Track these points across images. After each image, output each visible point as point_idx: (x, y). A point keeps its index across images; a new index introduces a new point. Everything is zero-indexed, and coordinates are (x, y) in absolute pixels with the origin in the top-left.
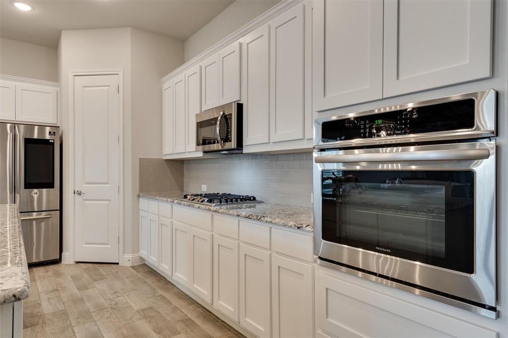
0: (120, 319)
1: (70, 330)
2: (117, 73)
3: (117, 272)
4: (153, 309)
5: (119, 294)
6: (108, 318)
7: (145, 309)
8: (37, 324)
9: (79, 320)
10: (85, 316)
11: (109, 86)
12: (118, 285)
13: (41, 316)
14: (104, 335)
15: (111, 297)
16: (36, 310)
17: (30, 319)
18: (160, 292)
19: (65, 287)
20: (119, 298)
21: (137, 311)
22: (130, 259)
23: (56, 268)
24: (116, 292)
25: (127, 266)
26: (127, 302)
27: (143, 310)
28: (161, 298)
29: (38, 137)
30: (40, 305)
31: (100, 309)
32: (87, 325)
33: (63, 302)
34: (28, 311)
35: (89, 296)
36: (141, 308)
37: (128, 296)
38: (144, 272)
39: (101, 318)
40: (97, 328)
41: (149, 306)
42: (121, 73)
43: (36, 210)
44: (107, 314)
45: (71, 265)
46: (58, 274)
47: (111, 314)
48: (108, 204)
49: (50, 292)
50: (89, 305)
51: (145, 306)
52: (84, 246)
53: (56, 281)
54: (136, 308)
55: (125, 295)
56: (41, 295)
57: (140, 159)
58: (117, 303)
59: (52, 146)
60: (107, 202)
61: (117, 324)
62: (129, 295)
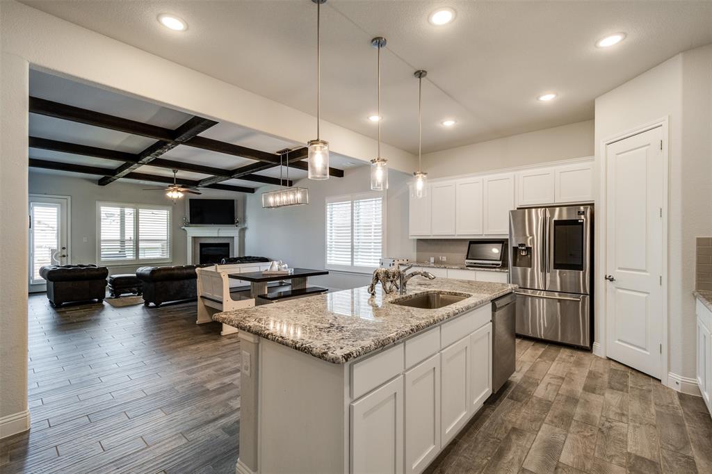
0: (597, 448)
1: (539, 424)
2: (659, 124)
3: (650, 391)
4: (656, 467)
5: (624, 419)
6: (585, 437)
7: (643, 459)
8: (521, 401)
9: (555, 420)
10: (565, 420)
11: (649, 145)
12: (635, 407)
13: (529, 395)
14: (563, 451)
15: (611, 417)
16: (530, 388)
17: (520, 394)
18: (693, 452)
19: (573, 380)
20: (621, 424)
21: (629, 453)
22: (678, 381)
23: (583, 356)
24: (623, 415)
25: (672, 390)
26: (627, 435)
27: (637, 458)
28: (687, 463)
29: (568, 217)
30: (538, 385)
31: (587, 421)
32: (557, 429)
33: (558, 394)
34: (524, 386)
35: (588, 402)
36: (639, 454)
37: (635, 427)
38: (694, 411)
39: (578, 432)
40: (564, 439)
41: (652, 459)
42: (666, 124)
43: (559, 290)
44: (588, 432)
45: (601, 358)
46: (579, 364)
47: (591, 435)
48: (646, 298)
49: (555, 378)
50: (579, 411)
51: (647, 455)
52: (617, 342)
53: (570, 370)
54: (631, 448)
55: (631, 424)
56: (546, 377)
57: (698, 239)
58: (611, 427)
59: (581, 226)
60: (646, 295)
61: (589, 451)
62: (638, 427)
